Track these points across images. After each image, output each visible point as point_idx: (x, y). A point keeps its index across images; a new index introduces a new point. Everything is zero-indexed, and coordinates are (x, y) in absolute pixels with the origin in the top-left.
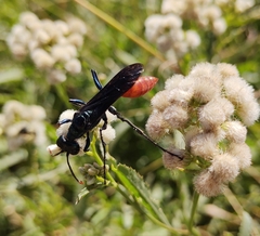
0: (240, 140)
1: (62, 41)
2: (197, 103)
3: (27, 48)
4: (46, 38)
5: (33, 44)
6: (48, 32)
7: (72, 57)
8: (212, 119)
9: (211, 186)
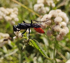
0: (65, 26)
1: (13, 13)
2: (53, 18)
3: (3, 17)
4: (8, 13)
5: (4, 16)
6: (8, 11)
7: (16, 17)
8: (58, 21)
9: (60, 38)
